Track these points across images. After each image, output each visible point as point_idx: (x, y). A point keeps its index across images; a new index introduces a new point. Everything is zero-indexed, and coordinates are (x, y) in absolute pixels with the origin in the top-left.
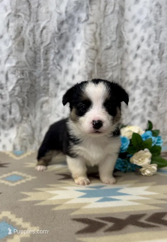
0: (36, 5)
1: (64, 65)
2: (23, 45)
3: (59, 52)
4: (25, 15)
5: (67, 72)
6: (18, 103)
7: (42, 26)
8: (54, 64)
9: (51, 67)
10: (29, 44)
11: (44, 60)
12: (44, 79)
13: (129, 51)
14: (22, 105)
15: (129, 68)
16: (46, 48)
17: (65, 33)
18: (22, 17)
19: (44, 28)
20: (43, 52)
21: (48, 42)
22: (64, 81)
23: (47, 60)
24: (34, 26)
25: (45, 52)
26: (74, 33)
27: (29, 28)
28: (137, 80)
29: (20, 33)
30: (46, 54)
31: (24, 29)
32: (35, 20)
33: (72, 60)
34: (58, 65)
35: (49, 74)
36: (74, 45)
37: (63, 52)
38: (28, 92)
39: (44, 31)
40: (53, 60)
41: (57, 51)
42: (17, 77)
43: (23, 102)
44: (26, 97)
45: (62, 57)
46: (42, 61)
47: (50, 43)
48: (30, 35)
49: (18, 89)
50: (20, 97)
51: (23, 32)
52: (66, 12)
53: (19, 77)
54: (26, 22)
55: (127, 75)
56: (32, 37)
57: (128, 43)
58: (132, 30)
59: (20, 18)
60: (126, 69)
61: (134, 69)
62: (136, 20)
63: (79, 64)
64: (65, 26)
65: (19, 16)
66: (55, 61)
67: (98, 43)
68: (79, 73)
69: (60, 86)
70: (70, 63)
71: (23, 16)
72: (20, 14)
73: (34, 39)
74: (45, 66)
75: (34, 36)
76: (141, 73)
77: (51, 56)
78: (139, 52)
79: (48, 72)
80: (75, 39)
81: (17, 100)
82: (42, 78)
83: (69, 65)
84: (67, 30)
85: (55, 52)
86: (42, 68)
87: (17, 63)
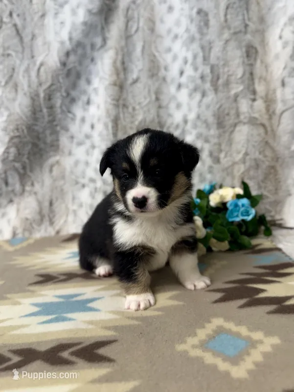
0: (30, 37)
1: (78, 111)
2: (16, 91)
3: (68, 94)
4: (16, 52)
5: (83, 120)
6: (16, 170)
7: (38, 63)
8: (63, 111)
9: (60, 116)
10: (23, 90)
11: (47, 108)
12: (51, 134)
13: (169, 79)
14: (22, 171)
15: (172, 106)
16: (47, 92)
17: (75, 67)
18: (12, 56)
19: (42, 65)
20: (44, 98)
21: (48, 84)
22: (80, 132)
23: (51, 108)
24: (29, 65)
25: (47, 97)
26: (87, 67)
27: (23, 68)
28: (186, 121)
29: (11, 76)
30: (50, 99)
31: (16, 70)
32: (29, 56)
33: (88, 102)
34: (69, 112)
35: (56, 125)
36: (89, 82)
37: (74, 93)
38: (29, 153)
39: (42, 69)
40: (61, 107)
41: (64, 94)
42: (8, 134)
43: (24, 168)
44: (27, 161)
45: (73, 101)
46: (45, 110)
47: (52, 85)
48: (24, 77)
49: (13, 150)
50: (18, 162)
51: (15, 75)
52: (70, 39)
53: (12, 134)
54: (18, 62)
55: (170, 115)
56: (26, 79)
57: (166, 69)
58: (169, 50)
59: (10, 58)
60: (167, 107)
61: (179, 106)
62: (172, 35)
63: (98, 107)
64: (72, 58)
65: (9, 55)
66: (64, 108)
67: (122, 76)
68: (99, 120)
69: (75, 140)
70: (86, 107)
71: (13, 54)
72: (10, 52)
73: (29, 81)
74: (49, 115)
75: (29, 76)
76: (190, 110)
77: (58, 102)
78: (183, 80)
79: (55, 123)
80: (90, 73)
81: (14, 166)
82: (48, 132)
83: (85, 110)
84: (77, 64)
85: (62, 95)
86: (47, 119)
87: (9, 116)
